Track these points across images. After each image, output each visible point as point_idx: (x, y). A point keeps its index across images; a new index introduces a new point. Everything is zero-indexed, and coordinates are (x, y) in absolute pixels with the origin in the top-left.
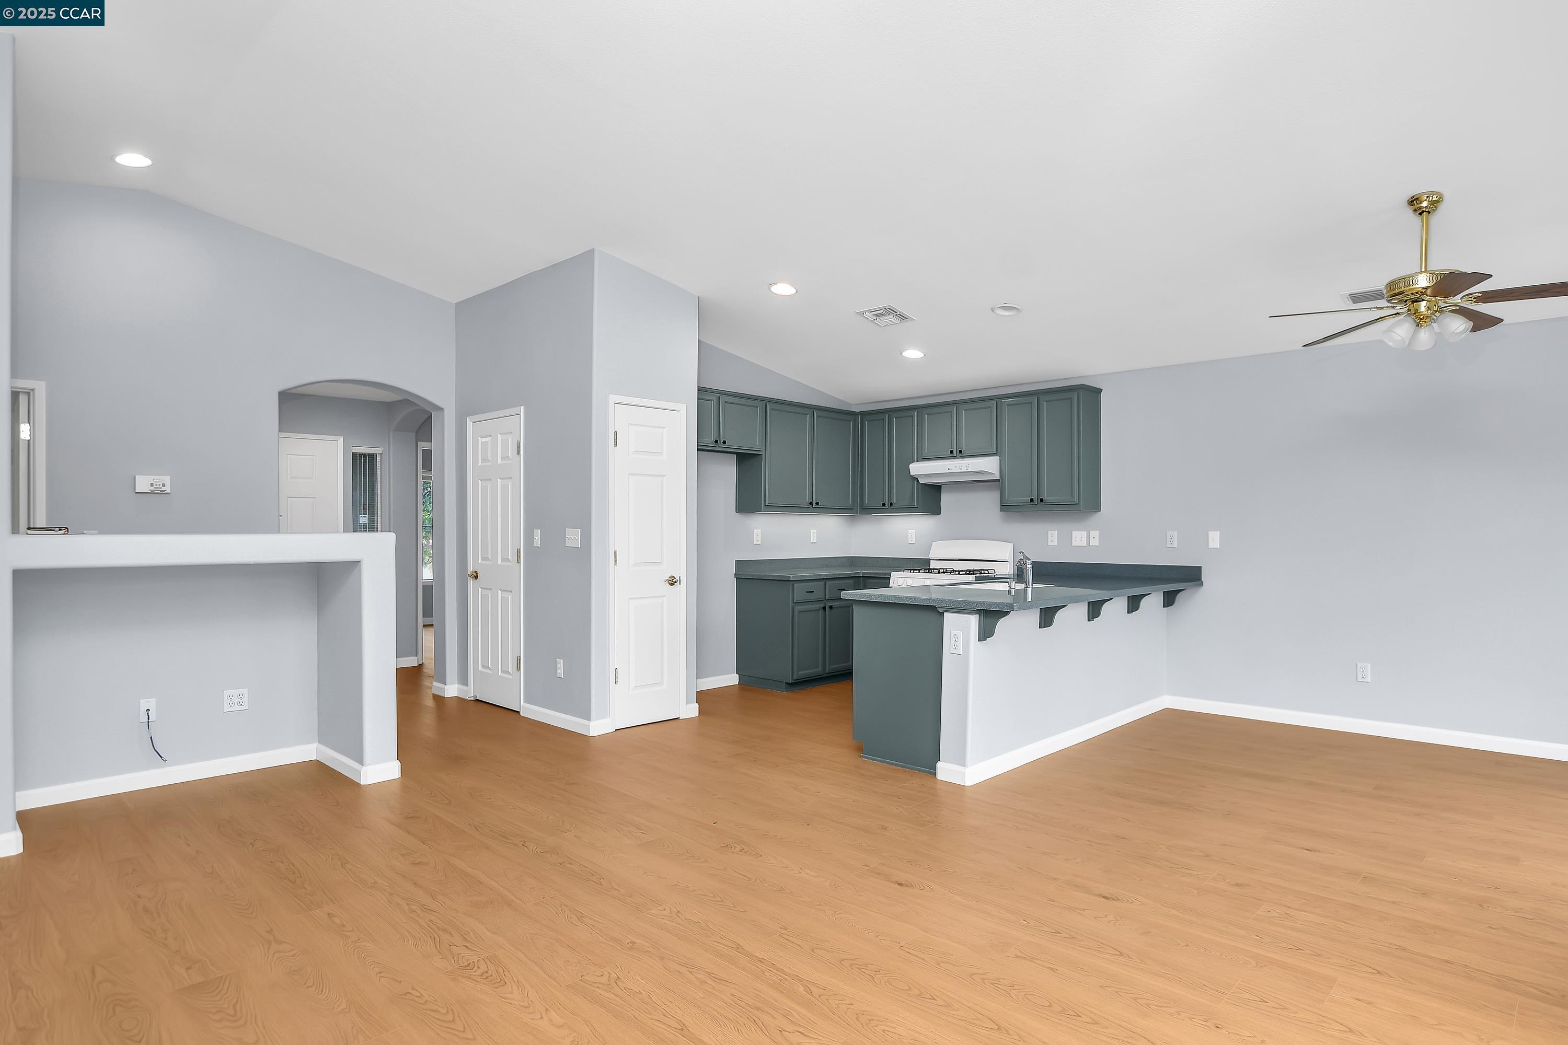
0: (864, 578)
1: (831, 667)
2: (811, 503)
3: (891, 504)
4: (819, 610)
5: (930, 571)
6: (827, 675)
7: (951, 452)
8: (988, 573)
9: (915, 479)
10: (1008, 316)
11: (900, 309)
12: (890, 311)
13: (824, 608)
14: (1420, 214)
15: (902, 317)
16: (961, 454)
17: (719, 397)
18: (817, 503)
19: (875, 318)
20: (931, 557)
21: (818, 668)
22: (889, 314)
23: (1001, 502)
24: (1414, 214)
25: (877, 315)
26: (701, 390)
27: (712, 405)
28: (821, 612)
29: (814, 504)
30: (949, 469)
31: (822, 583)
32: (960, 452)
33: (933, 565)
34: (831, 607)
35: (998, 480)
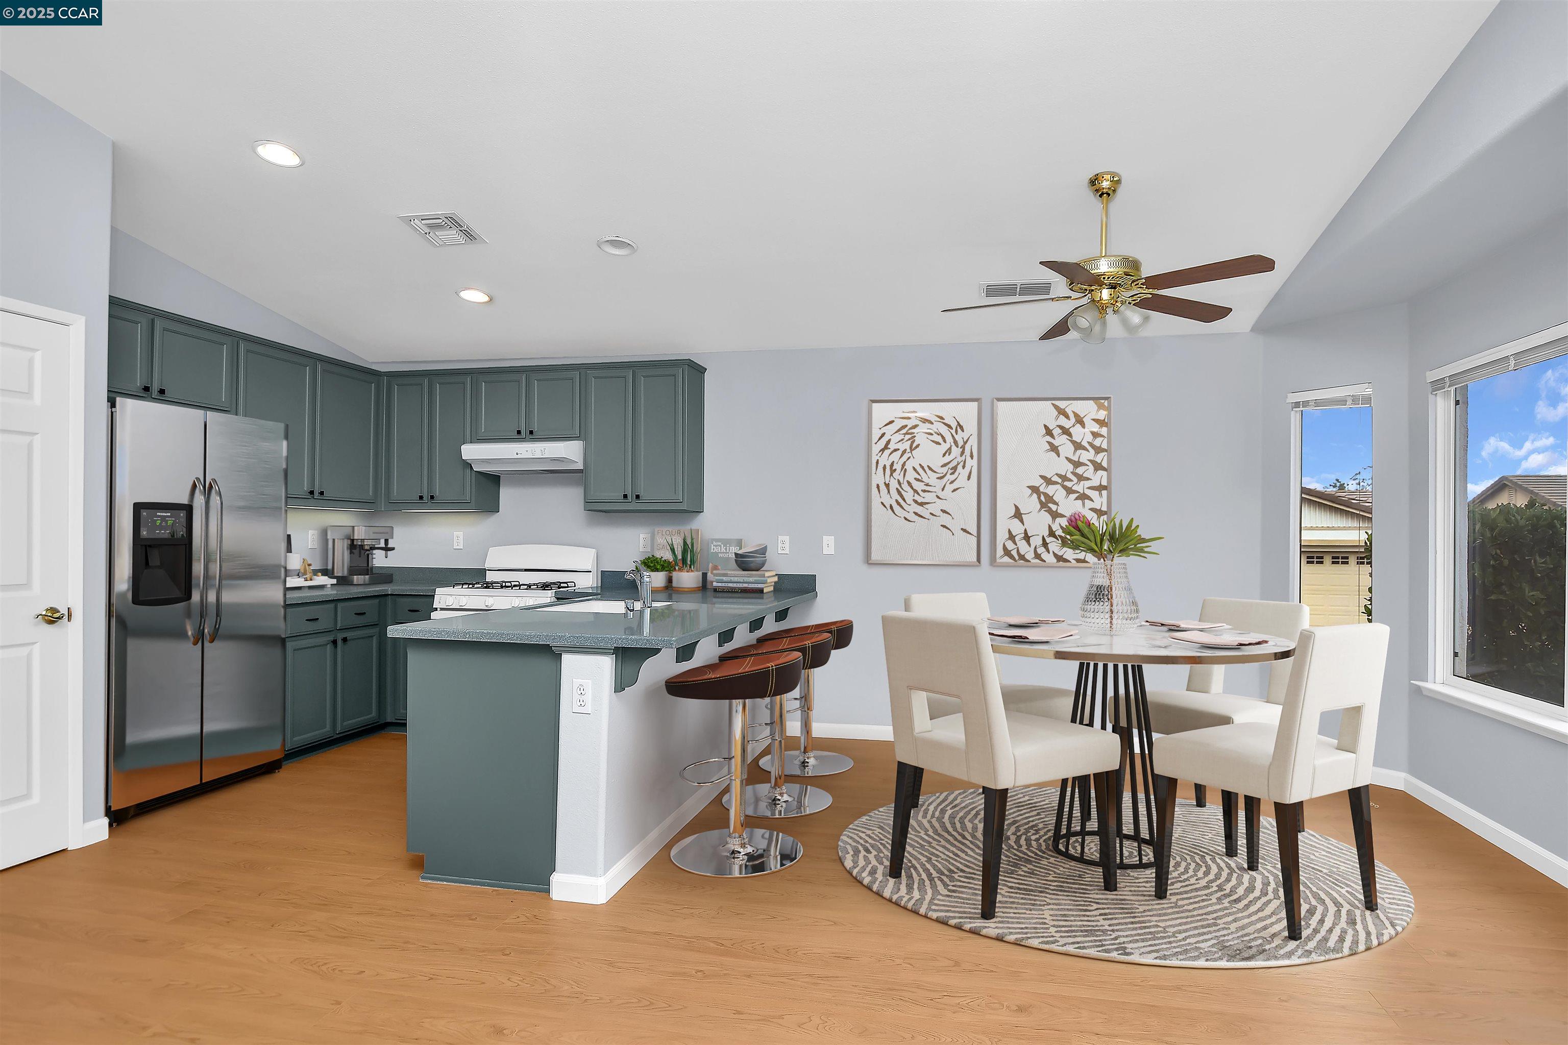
0: (393, 597)
1: (345, 723)
2: (312, 493)
3: (432, 497)
4: (326, 645)
5: (488, 586)
6: (338, 736)
7: (519, 432)
8: (568, 587)
9: (468, 465)
10: (619, 255)
11: (469, 221)
12: (453, 222)
13: (335, 642)
14: (1101, 196)
15: (469, 235)
16: (532, 436)
17: (153, 320)
18: (322, 493)
19: (427, 231)
20: (487, 566)
21: (325, 727)
22: (450, 227)
23: (585, 498)
24: (1095, 195)
25: (430, 226)
26: (115, 303)
27: (140, 332)
28: (329, 647)
29: (316, 495)
30: (517, 454)
31: (332, 606)
32: (531, 432)
33: (490, 577)
34: (345, 640)
35: (580, 471)
